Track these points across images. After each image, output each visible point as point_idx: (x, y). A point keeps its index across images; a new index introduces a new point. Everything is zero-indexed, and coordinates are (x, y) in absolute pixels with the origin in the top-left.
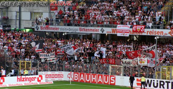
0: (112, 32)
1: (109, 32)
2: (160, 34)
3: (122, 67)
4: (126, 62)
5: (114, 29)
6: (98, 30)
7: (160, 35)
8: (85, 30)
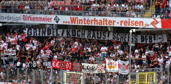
0: (70, 22)
1: (66, 22)
2: (139, 24)
3: (82, 74)
4: (89, 68)
5: (73, 18)
6: (51, 18)
7: (138, 27)
8: (31, 19)
